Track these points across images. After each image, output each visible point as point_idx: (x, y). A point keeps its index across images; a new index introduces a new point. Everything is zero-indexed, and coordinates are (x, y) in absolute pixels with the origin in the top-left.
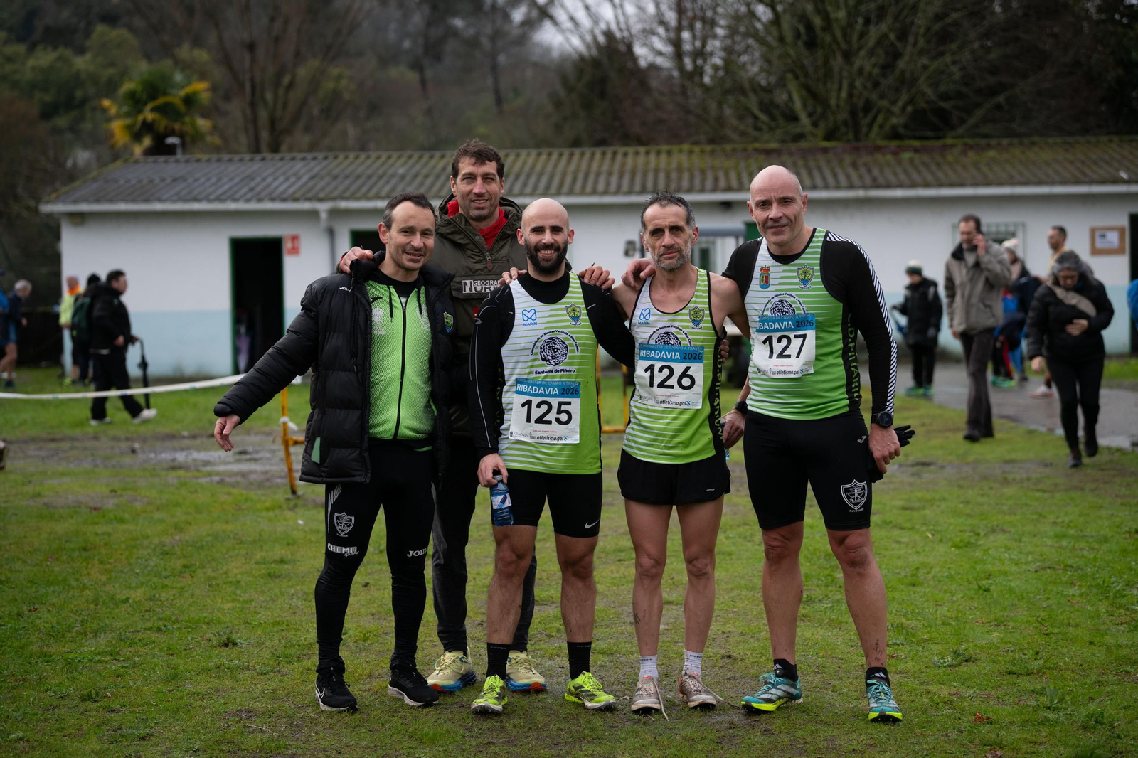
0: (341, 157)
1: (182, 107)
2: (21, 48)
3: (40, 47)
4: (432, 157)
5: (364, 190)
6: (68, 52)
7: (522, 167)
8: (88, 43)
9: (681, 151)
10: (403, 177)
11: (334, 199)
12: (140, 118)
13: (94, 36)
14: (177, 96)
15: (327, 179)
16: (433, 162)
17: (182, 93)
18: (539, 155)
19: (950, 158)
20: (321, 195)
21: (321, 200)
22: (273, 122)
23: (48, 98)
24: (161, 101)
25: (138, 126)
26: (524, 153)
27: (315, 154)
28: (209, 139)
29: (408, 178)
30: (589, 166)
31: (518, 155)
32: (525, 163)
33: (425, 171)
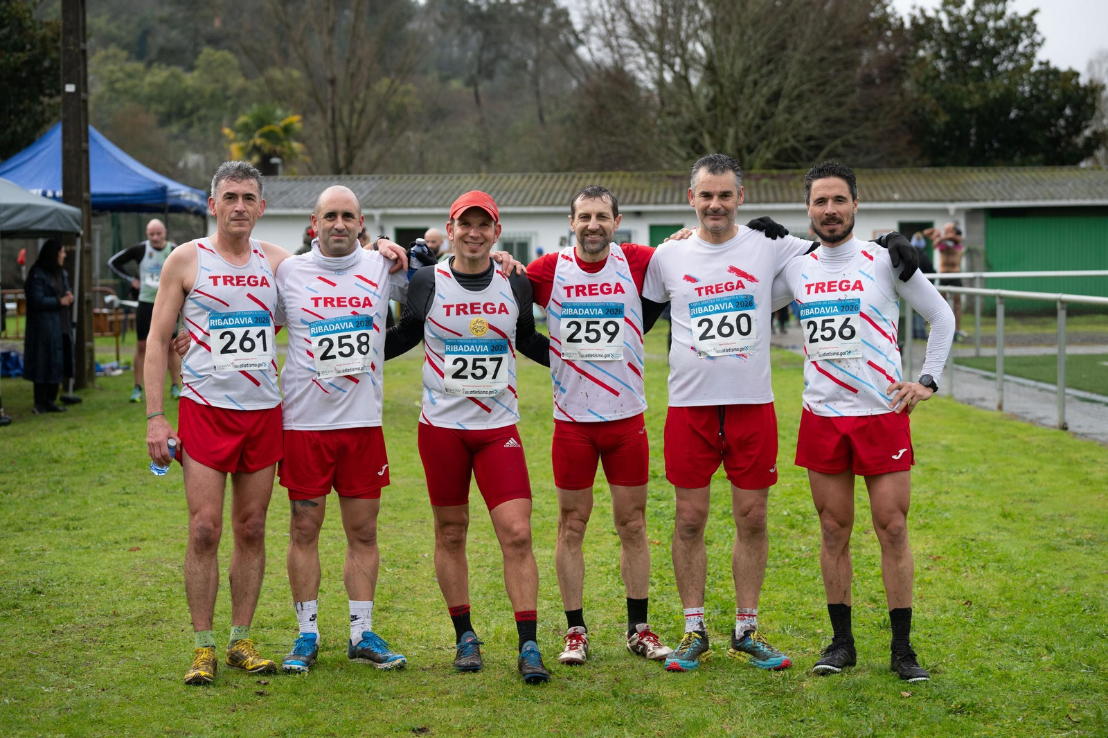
0: (391, 178)
1: (282, 135)
2: (140, 66)
3: (155, 65)
4: (451, 178)
5: (403, 201)
6: (178, 70)
7: (510, 187)
8: (196, 63)
9: (617, 176)
10: (430, 193)
11: (383, 207)
12: (251, 142)
13: (201, 57)
14: (277, 127)
15: (380, 194)
16: (452, 181)
17: (282, 124)
18: (523, 177)
19: (791, 183)
20: (376, 205)
21: (375, 208)
22: (348, 140)
23: (162, 109)
24: (266, 129)
25: (250, 148)
26: (513, 176)
27: (373, 176)
28: (301, 157)
29: (434, 193)
30: (554, 186)
31: (509, 178)
32: (512, 183)
33: (445, 188)
